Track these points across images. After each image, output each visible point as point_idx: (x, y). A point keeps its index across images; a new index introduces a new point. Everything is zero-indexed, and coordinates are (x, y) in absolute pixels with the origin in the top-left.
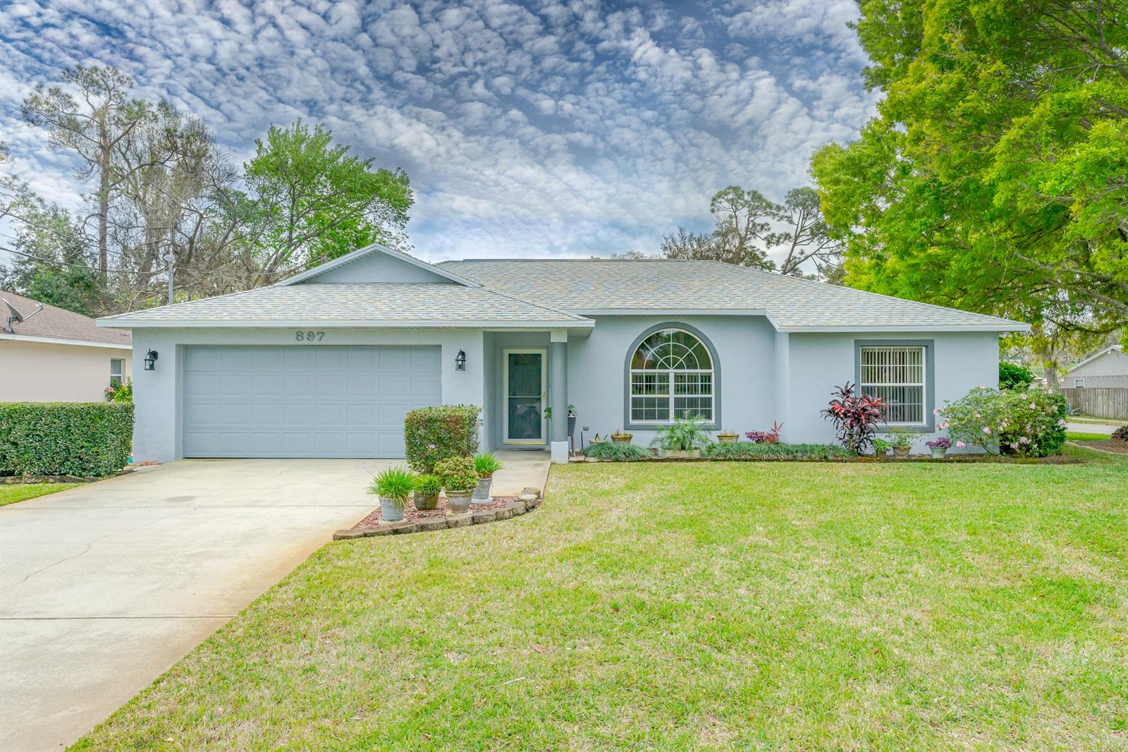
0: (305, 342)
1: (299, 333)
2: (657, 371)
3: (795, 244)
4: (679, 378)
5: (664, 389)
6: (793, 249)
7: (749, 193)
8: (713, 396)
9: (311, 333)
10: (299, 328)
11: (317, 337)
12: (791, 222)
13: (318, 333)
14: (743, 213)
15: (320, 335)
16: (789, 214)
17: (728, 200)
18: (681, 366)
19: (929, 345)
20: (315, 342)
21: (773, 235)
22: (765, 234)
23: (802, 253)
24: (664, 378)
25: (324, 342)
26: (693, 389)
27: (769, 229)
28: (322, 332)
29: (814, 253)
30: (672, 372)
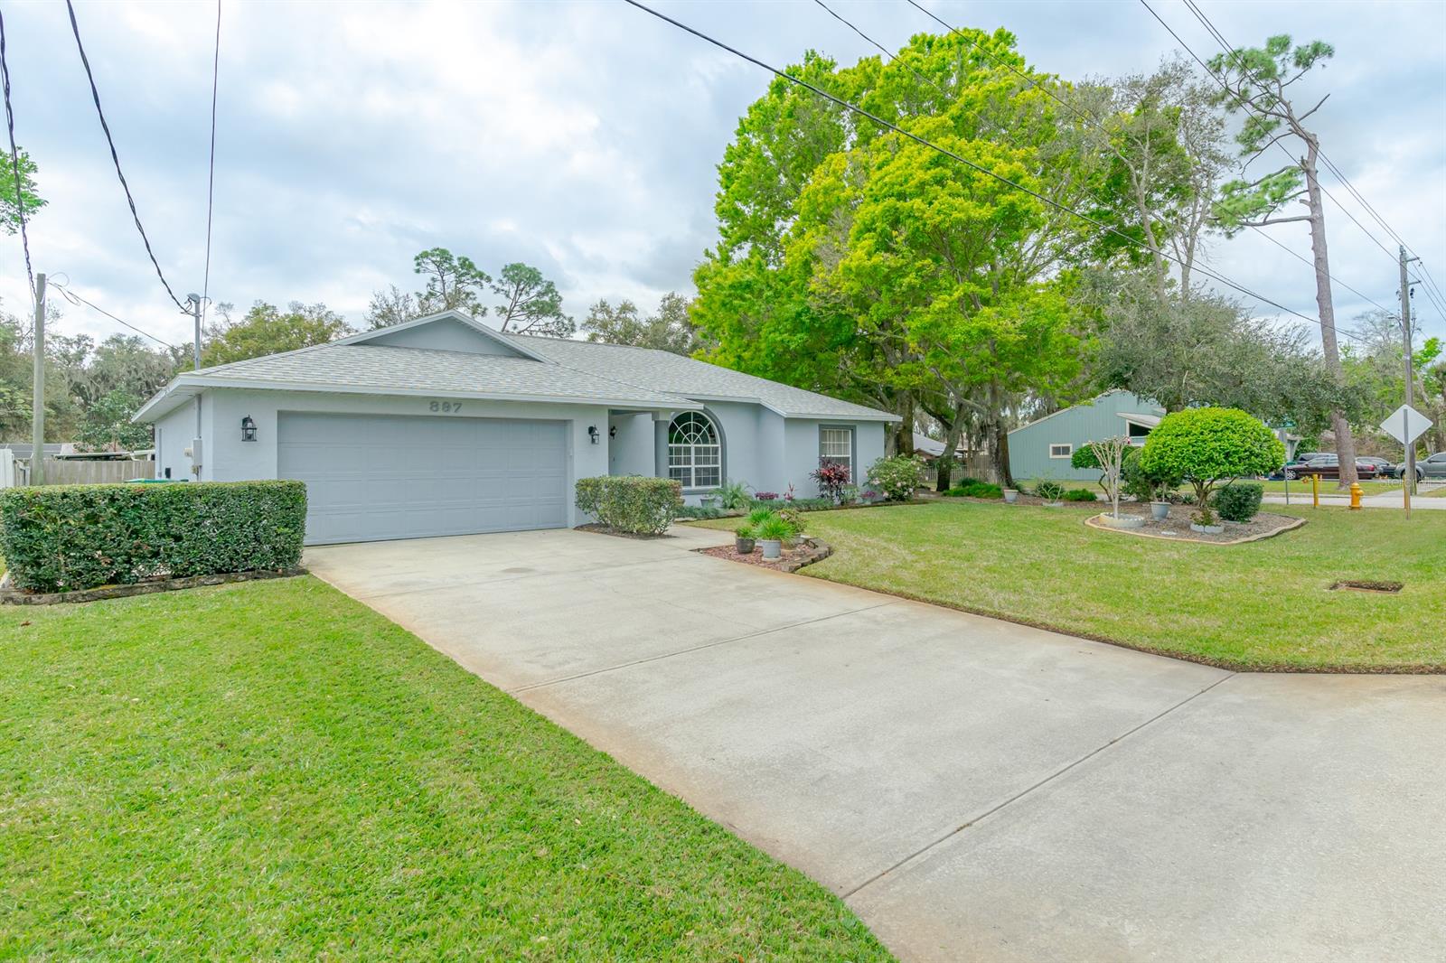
0: (441, 413)
1: (434, 402)
2: (682, 445)
3: (509, 318)
4: (698, 451)
5: (688, 461)
6: (506, 323)
7: (459, 259)
8: (719, 465)
9: (447, 403)
10: (435, 397)
11: (454, 408)
12: (508, 296)
13: (455, 404)
14: (450, 278)
15: (457, 407)
16: (506, 288)
17: (433, 262)
18: (698, 442)
19: (853, 430)
20: (452, 413)
21: (479, 306)
22: (470, 303)
23: (515, 328)
24: (688, 451)
25: (462, 413)
26: (707, 461)
27: (475, 299)
28: (459, 403)
29: (526, 330)
30: (693, 446)
